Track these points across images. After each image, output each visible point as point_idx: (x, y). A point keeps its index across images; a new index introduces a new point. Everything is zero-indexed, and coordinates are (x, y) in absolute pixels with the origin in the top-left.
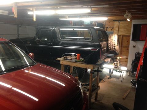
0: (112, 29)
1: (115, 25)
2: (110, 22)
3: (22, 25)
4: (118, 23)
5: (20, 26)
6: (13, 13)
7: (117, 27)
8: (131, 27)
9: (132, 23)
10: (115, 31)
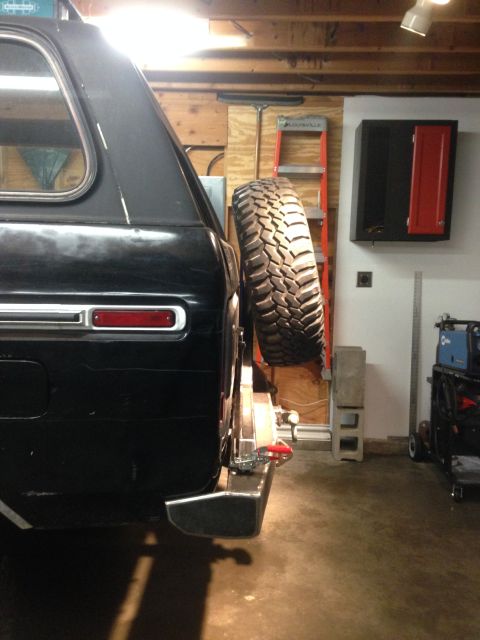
0: (215, 160)
1: (234, 132)
2: (194, 110)
4: (254, 119)
7: (246, 149)
8: (340, 150)
9: (342, 118)
10: (235, 172)
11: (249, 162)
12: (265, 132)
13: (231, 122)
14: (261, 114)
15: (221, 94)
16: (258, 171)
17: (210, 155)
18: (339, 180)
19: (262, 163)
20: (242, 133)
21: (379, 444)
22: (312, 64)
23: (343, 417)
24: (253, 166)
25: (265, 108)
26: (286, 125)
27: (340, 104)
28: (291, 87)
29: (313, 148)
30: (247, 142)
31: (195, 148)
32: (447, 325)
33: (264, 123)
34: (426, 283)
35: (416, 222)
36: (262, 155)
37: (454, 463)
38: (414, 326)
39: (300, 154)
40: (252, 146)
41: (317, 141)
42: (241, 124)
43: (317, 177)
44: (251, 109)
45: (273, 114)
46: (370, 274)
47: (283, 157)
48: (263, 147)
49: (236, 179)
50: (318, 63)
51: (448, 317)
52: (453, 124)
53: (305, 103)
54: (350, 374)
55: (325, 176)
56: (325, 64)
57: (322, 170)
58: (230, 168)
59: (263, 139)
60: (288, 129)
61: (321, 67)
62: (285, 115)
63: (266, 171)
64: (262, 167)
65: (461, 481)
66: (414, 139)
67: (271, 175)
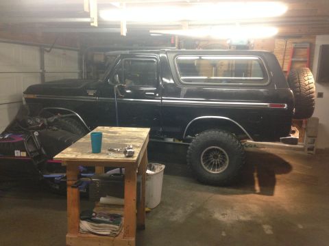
1: (276, 47)
3: (52, 47)
4: (284, 43)
5: (48, 49)
6: (88, 15)
8: (314, 52)
9: (315, 42)
12: (288, 47)
14: (286, 41)
16: (284, 59)
20: (279, 48)
21: (321, 150)
23: (310, 140)
24: (282, 58)
25: (288, 40)
26: (295, 46)
27: (315, 38)
29: (304, 52)
30: (281, 50)
33: (287, 44)
36: (286, 54)
39: (299, 54)
41: (306, 50)
42: (279, 44)
43: (305, 62)
44: (283, 40)
45: (291, 41)
46: (323, 93)
47: (294, 55)
48: (286, 52)
53: (302, 38)
54: (313, 126)
55: (308, 62)
57: (308, 60)
59: (286, 49)
62: (295, 41)
63: (287, 59)
64: (285, 58)
67: (288, 61)
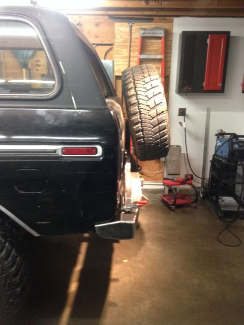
0: (108, 51)
1: (118, 37)
2: (97, 25)
4: (127, 29)
7: (124, 46)
8: (171, 46)
9: (172, 29)
10: (118, 58)
11: (125, 52)
12: (133, 37)
13: (116, 32)
14: (131, 27)
15: (111, 17)
16: (130, 57)
17: (106, 48)
18: (170, 61)
19: (131, 53)
20: (122, 37)
22: (157, 3)
24: (127, 54)
25: (133, 24)
26: (144, 33)
27: (172, 21)
28: (147, 13)
29: (157, 45)
30: (124, 42)
31: (98, 45)
32: (221, 134)
33: (133, 32)
34: (212, 113)
35: (208, 85)
36: (132, 48)
37: (220, 200)
38: (205, 135)
39: (151, 48)
40: (127, 44)
41: (160, 41)
42: (121, 32)
43: (160, 60)
44: (126, 24)
45: (138, 27)
46: (185, 109)
47: (142, 50)
48: (132, 44)
49: (119, 61)
50: (160, 2)
51: (222, 131)
52: (228, 33)
53: (154, 21)
54: (174, 159)
55: (163, 60)
56: (163, 3)
57: (162, 57)
58: (116, 56)
59: (132, 40)
60: (145, 35)
61: (161, 5)
62: (144, 27)
63: (134, 57)
64: (132, 55)
65: (222, 209)
66: (208, 41)
67: (136, 59)
